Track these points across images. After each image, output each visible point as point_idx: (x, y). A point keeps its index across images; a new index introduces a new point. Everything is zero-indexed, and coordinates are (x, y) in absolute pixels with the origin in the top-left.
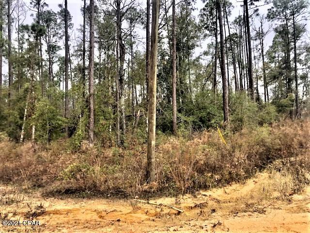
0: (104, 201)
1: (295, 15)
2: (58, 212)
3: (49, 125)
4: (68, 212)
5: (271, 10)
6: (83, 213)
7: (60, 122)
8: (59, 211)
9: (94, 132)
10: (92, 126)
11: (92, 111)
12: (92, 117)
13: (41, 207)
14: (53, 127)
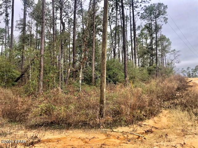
0: (80, 131)
1: (157, 19)
2: (50, 141)
3: (6, 76)
4: (58, 140)
5: (143, 14)
6: (70, 140)
7: (14, 74)
8: (51, 139)
9: (43, 82)
10: (42, 78)
11: (42, 67)
12: (42, 71)
13: (36, 137)
14: (9, 77)
